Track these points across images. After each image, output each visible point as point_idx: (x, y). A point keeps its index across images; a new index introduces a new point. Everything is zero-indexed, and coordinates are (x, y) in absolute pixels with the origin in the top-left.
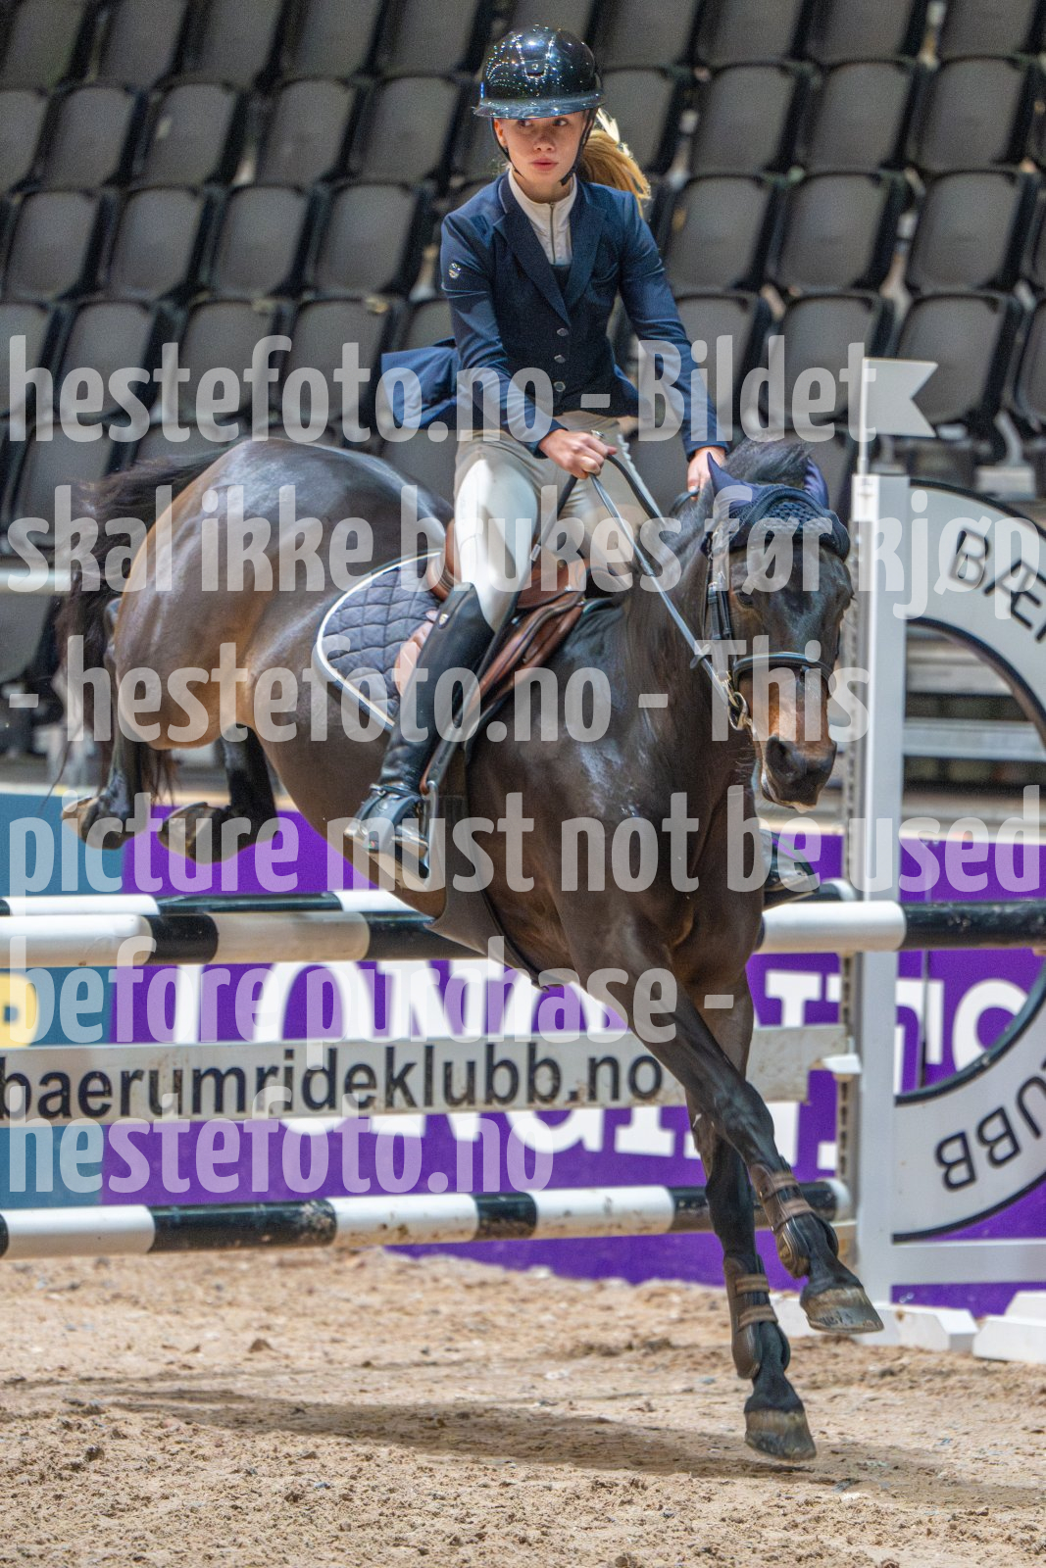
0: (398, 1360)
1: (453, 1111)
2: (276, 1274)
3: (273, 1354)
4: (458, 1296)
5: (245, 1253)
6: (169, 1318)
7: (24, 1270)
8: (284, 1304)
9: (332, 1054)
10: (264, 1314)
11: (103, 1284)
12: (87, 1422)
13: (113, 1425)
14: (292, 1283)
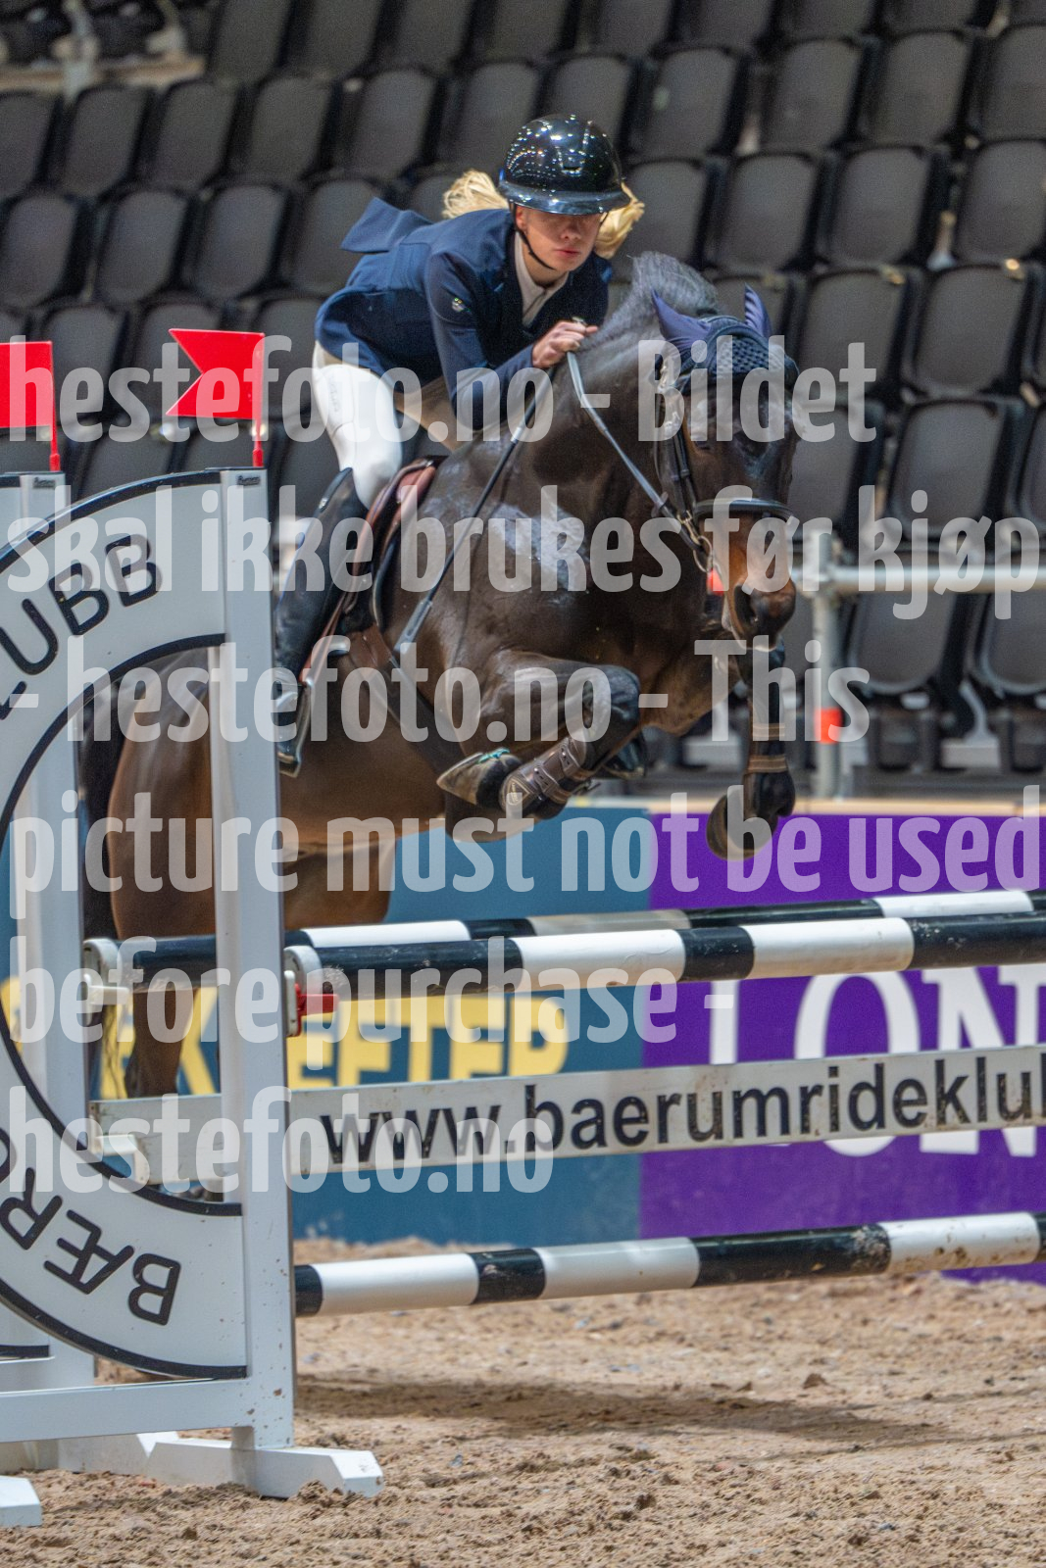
0: (961, 1392)
1: (1008, 1126)
2: (828, 1304)
3: (829, 1389)
4: (1021, 1322)
5: (795, 1283)
6: (718, 1355)
7: (562, 1310)
8: (838, 1336)
9: (879, 1069)
10: (817, 1347)
11: (647, 1322)
12: (636, 1468)
13: (664, 1470)
14: (845, 1314)
